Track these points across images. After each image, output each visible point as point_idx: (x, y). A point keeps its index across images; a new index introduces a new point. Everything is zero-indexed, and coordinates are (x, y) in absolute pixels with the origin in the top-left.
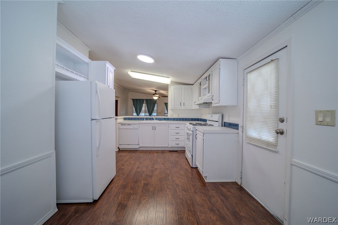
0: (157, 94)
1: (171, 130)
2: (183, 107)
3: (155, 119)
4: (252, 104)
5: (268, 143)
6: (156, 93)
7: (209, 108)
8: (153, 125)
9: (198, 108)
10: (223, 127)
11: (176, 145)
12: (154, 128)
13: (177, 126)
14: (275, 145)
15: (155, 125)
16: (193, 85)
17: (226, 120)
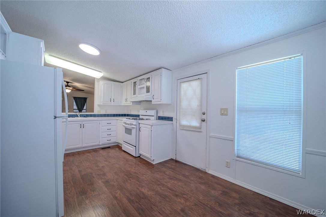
0: (69, 87)
1: (102, 127)
2: (112, 103)
3: (79, 116)
4: (184, 104)
5: (196, 127)
6: (68, 85)
7: (140, 104)
8: (81, 123)
9: (131, 104)
10: (158, 120)
11: (108, 142)
12: (82, 126)
13: (109, 122)
14: (200, 128)
15: (84, 123)
16: (122, 82)
17: (161, 114)
